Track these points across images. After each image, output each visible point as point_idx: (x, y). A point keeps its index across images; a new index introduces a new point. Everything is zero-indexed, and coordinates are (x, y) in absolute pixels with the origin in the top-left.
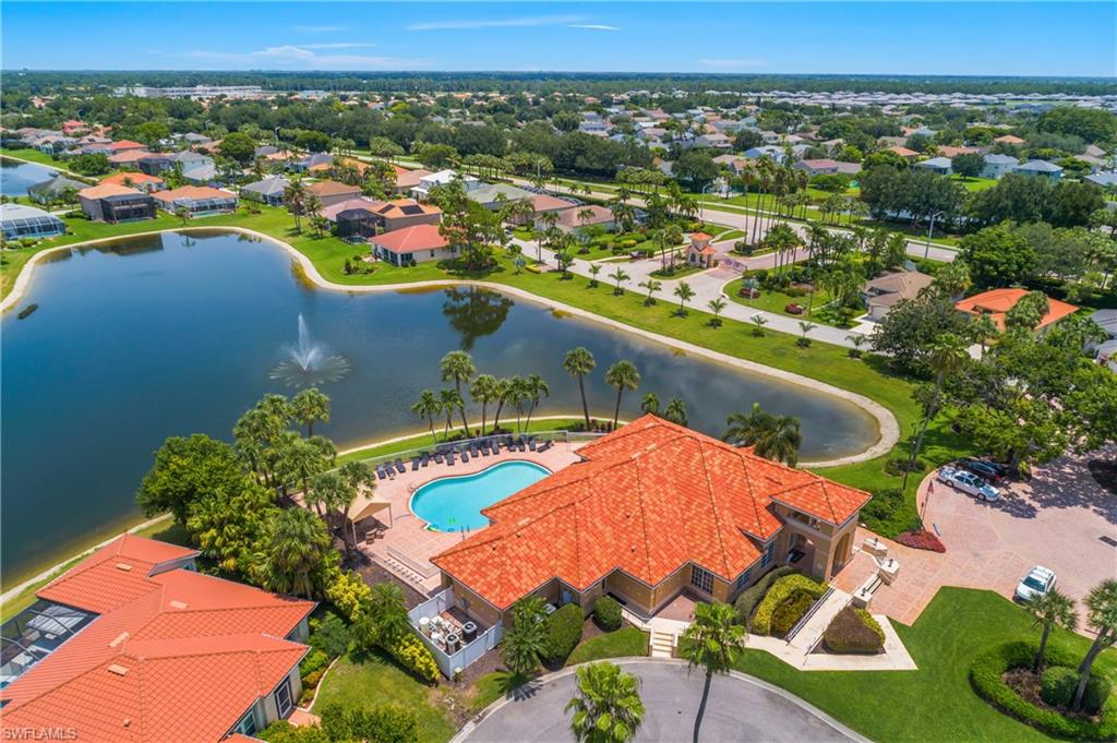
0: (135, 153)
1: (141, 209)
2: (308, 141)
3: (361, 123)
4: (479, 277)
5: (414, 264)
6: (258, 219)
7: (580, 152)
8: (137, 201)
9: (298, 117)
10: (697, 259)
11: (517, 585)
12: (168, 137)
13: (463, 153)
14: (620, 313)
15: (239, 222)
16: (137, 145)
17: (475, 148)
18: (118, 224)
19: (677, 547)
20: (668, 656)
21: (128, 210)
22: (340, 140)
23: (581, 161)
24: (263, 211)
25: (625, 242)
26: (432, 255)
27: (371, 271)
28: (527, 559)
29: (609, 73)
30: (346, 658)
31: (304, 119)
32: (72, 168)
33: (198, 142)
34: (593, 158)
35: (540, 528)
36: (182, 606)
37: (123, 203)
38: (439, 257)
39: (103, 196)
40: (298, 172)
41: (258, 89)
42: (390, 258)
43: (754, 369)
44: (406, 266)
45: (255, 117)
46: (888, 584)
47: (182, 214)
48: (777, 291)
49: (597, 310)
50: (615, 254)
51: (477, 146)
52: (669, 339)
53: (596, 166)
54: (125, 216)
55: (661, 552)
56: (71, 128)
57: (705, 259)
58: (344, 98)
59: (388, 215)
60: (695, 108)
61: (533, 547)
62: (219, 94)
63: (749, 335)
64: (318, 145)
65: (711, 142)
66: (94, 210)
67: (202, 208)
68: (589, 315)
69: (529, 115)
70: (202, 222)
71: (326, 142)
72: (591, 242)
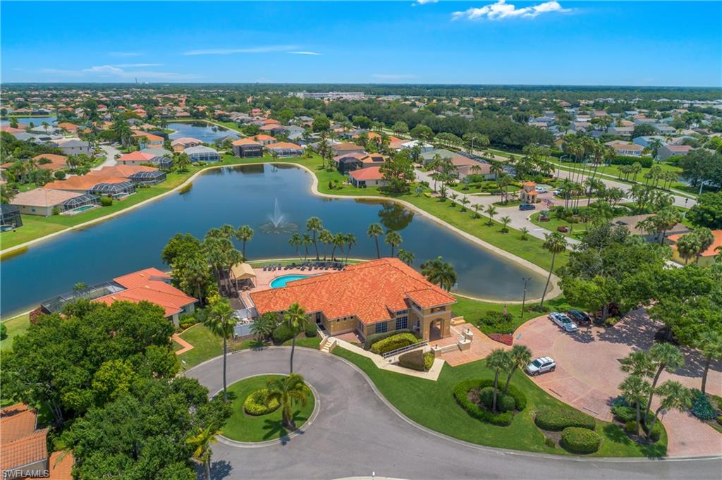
0: (274, 125)
1: (257, 152)
2: (360, 122)
3: (395, 113)
4: (395, 196)
5: (365, 187)
6: (310, 160)
7: (508, 134)
8: (256, 148)
9: (364, 109)
10: (526, 197)
11: (272, 307)
12: (294, 118)
13: (436, 132)
14: (455, 221)
15: (300, 162)
16: (277, 121)
17: (449, 129)
18: (245, 158)
19: (353, 308)
20: (328, 351)
21: (251, 152)
22: (377, 122)
23: (507, 140)
24: (314, 157)
25: (491, 185)
26: (377, 183)
27: (341, 188)
28: (284, 299)
29: (600, 86)
30: (203, 324)
31: (367, 110)
32: (244, 132)
33: (307, 121)
34: (514, 138)
35: (297, 289)
36: (148, 287)
37: (250, 148)
38: (380, 185)
39: (240, 144)
40: (347, 138)
41: (362, 94)
42: (354, 183)
43: (505, 255)
44: (360, 187)
45: (342, 109)
46: (461, 350)
47: (275, 155)
48: (563, 219)
49: (444, 218)
50: (482, 191)
51: (451, 128)
52: (472, 236)
53: (515, 143)
54: (249, 155)
55: (343, 308)
56: (256, 112)
57: (531, 198)
58: (406, 100)
59: (364, 161)
60: (633, 110)
61: (289, 295)
62: (339, 96)
63: (519, 239)
64: (365, 124)
65: (619, 132)
66: (236, 151)
67: (285, 153)
68: (438, 220)
69: (506, 112)
70: (283, 160)
71: (369, 123)
72: (475, 184)
